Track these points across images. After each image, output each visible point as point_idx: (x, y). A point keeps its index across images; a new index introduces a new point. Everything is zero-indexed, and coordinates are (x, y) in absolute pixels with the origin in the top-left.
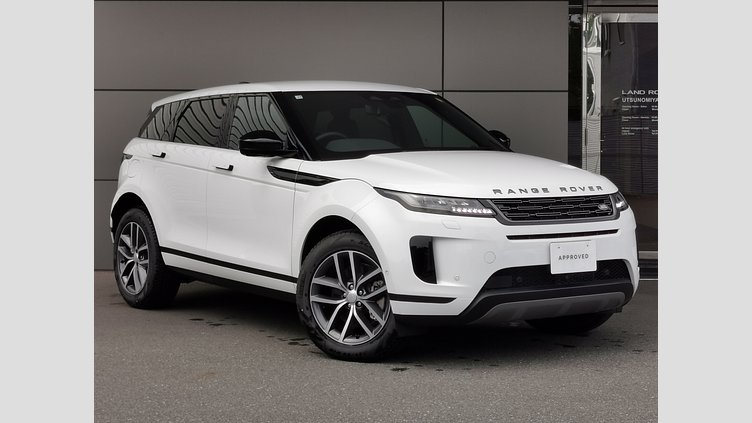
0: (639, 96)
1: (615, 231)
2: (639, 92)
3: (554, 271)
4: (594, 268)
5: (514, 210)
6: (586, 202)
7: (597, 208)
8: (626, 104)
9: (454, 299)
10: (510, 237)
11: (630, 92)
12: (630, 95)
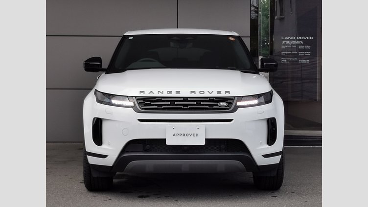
0: (292, 40)
1: (231, 120)
2: (291, 38)
3: (168, 143)
4: (204, 143)
5: (148, 104)
6: (210, 101)
7: (217, 105)
8: (284, 44)
9: (107, 156)
10: (141, 120)
11: (286, 38)
12: (286, 40)
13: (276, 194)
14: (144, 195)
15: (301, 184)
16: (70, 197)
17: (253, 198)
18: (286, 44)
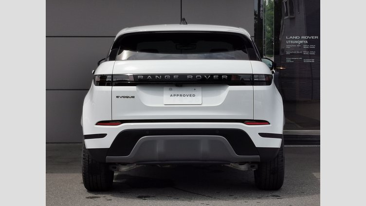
0: (297, 40)
2: (296, 38)
8: (289, 44)
11: (291, 37)
12: (291, 39)
13: (276, 193)
14: (144, 195)
15: (303, 184)
16: (70, 198)
17: (254, 198)
18: (291, 44)
